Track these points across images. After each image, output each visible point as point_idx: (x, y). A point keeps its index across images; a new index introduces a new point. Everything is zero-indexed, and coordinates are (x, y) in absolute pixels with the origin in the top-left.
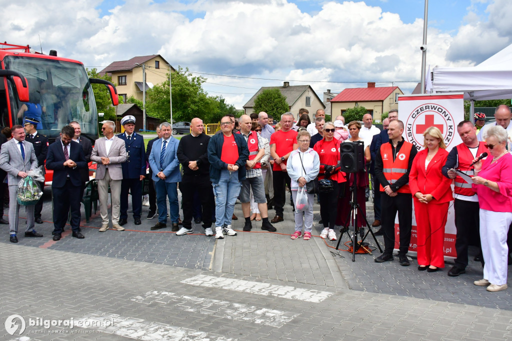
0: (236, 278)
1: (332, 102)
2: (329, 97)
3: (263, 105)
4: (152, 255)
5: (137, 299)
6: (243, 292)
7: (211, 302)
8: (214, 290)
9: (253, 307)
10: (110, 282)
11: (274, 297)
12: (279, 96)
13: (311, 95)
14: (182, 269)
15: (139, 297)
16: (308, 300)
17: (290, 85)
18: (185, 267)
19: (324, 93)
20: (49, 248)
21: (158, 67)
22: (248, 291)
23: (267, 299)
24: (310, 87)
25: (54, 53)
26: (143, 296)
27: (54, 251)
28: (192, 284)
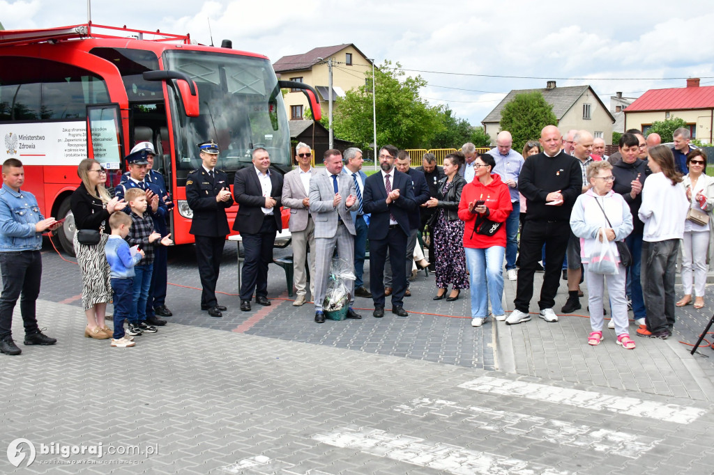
0: (542, 382)
1: (626, 113)
2: (620, 104)
3: (514, 119)
4: (401, 345)
5: (402, 409)
6: (561, 404)
7: (517, 417)
8: (514, 400)
9: (584, 426)
10: (353, 384)
11: (611, 413)
12: (541, 104)
13: (591, 100)
14: (454, 368)
15: (406, 407)
16: (667, 420)
17: (558, 86)
18: (457, 365)
19: (612, 98)
20: (246, 332)
21: (350, 64)
22: (567, 402)
23: (602, 416)
24: (590, 88)
25: (228, 44)
26: (409, 404)
27: (255, 337)
28: (477, 389)
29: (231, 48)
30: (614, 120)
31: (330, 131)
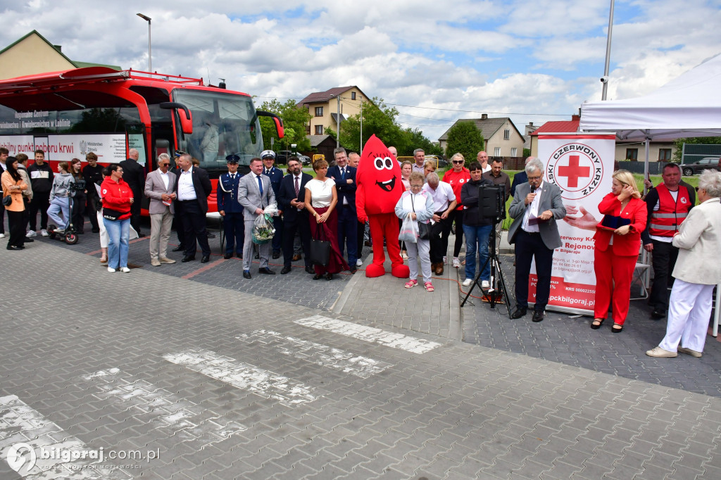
0: (351, 321)
1: (532, 136)
2: (531, 130)
3: (456, 138)
4: (282, 291)
5: (241, 337)
6: (351, 337)
7: (312, 345)
8: (322, 333)
9: (350, 354)
10: (226, 318)
11: (378, 344)
12: (474, 129)
13: (510, 127)
14: (301, 308)
15: (245, 335)
16: (411, 351)
17: (489, 117)
18: (307, 306)
19: (526, 126)
20: (189, 279)
21: (354, 99)
22: (355, 336)
23: (369, 347)
24: (509, 119)
25: (223, 86)
26: (249, 335)
27: (192, 282)
28: (303, 324)
29: (225, 88)
30: (524, 141)
31: (338, 143)
